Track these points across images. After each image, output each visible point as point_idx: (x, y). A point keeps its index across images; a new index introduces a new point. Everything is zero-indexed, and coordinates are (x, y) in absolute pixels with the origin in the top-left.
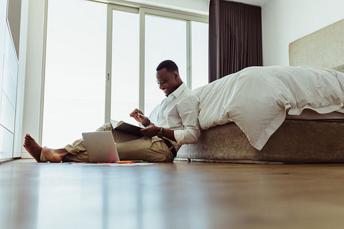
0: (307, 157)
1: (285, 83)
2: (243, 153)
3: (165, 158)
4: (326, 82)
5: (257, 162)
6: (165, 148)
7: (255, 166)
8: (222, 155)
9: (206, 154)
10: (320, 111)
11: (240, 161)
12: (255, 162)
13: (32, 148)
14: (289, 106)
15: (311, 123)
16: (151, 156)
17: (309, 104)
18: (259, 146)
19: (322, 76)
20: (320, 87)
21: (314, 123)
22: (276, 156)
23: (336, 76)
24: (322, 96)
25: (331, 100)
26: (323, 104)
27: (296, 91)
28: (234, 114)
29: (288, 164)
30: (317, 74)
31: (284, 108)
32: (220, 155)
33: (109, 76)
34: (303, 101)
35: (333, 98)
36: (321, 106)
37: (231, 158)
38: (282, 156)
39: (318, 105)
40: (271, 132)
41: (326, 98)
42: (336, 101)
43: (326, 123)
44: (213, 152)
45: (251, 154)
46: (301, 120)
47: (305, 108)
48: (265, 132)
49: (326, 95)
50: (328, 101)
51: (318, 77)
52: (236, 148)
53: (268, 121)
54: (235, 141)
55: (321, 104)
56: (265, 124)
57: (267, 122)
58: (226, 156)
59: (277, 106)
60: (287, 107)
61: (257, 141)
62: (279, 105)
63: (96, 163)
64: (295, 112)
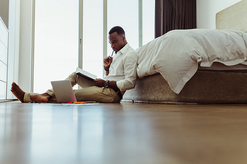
0: (217, 99)
1: (199, 42)
2: (168, 96)
3: (113, 100)
4: (234, 41)
5: (176, 103)
6: (113, 92)
7: (175, 105)
8: (153, 97)
9: (143, 97)
10: (227, 64)
11: (164, 102)
12: (175, 103)
13: (17, 92)
14: (201, 60)
15: (221, 73)
16: (103, 99)
17: (218, 58)
18: (178, 91)
19: (230, 36)
20: (228, 45)
21: (224, 73)
22: (192, 98)
23: (242, 36)
24: (229, 51)
25: (237, 55)
26: (230, 58)
27: (207, 48)
28: (159, 66)
29: (201, 104)
30: (226, 35)
31: (197, 61)
32: (152, 98)
33: (81, 41)
34: (213, 56)
35: (238, 54)
36: (228, 60)
37: (160, 100)
38: (196, 99)
39: (225, 59)
40: (186, 80)
41: (233, 53)
42: (241, 55)
43: (233, 73)
44: (148, 95)
45: (173, 97)
46: (213, 71)
47: (214, 61)
48: (182, 80)
49: (233, 51)
50: (234, 55)
51: (227, 37)
52: (163, 92)
53: (185, 72)
54: (162, 87)
55: (228, 58)
56: (182, 74)
57: (183, 73)
58: (156, 99)
59: (191, 60)
60: (199, 61)
61: (175, 87)
62: (192, 59)
63: (61, 103)
64: (207, 65)
